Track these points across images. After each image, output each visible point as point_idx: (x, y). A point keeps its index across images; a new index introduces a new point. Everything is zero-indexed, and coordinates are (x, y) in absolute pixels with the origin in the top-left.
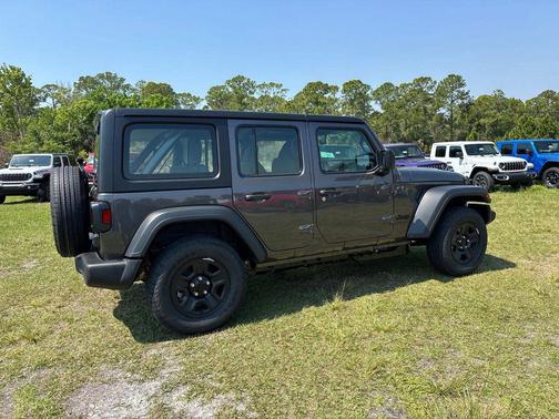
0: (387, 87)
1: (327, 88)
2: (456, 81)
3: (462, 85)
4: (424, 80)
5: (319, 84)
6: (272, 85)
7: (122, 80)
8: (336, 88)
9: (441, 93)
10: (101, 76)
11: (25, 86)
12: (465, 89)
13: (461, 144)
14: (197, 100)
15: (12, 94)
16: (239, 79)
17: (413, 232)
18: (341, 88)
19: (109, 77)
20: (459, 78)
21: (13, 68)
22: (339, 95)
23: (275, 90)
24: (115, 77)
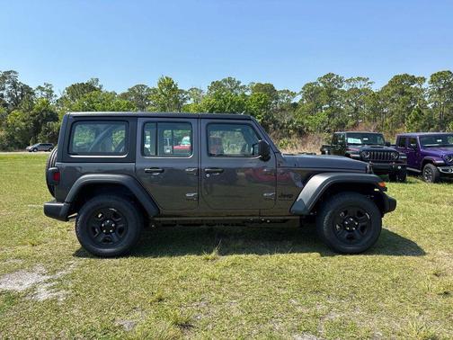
6: (359, 79)
7: (239, 83)
10: (225, 81)
11: (173, 90)
15: (166, 95)
16: (329, 76)
17: (296, 208)
19: (230, 81)
21: (167, 78)
22: (426, 85)
23: (362, 83)
24: (234, 81)
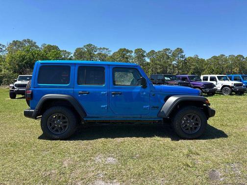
0: (153, 52)
1: (128, 51)
2: (180, 51)
3: (182, 52)
4: (168, 49)
5: (125, 49)
8: (132, 51)
9: (174, 55)
12: (183, 54)
13: (216, 76)
14: (69, 53)
18: (134, 51)
20: (181, 49)
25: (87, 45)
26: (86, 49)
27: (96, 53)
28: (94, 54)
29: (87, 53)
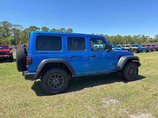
25: (3, 22)
26: (2, 25)
27: (10, 28)
28: (9, 29)
29: (4, 28)
